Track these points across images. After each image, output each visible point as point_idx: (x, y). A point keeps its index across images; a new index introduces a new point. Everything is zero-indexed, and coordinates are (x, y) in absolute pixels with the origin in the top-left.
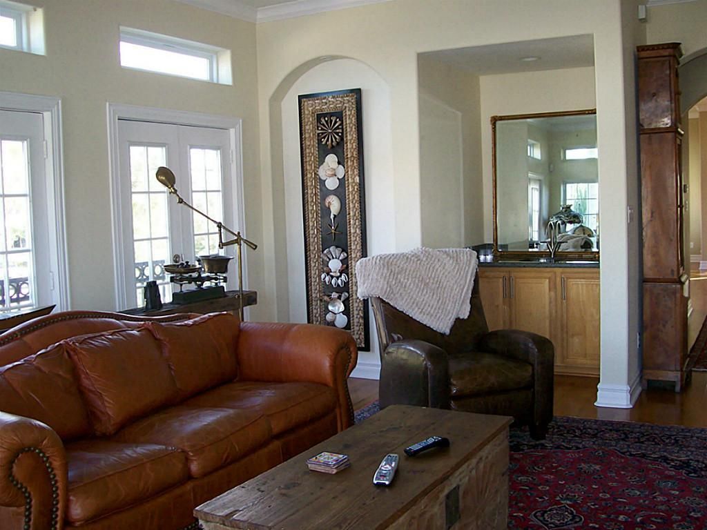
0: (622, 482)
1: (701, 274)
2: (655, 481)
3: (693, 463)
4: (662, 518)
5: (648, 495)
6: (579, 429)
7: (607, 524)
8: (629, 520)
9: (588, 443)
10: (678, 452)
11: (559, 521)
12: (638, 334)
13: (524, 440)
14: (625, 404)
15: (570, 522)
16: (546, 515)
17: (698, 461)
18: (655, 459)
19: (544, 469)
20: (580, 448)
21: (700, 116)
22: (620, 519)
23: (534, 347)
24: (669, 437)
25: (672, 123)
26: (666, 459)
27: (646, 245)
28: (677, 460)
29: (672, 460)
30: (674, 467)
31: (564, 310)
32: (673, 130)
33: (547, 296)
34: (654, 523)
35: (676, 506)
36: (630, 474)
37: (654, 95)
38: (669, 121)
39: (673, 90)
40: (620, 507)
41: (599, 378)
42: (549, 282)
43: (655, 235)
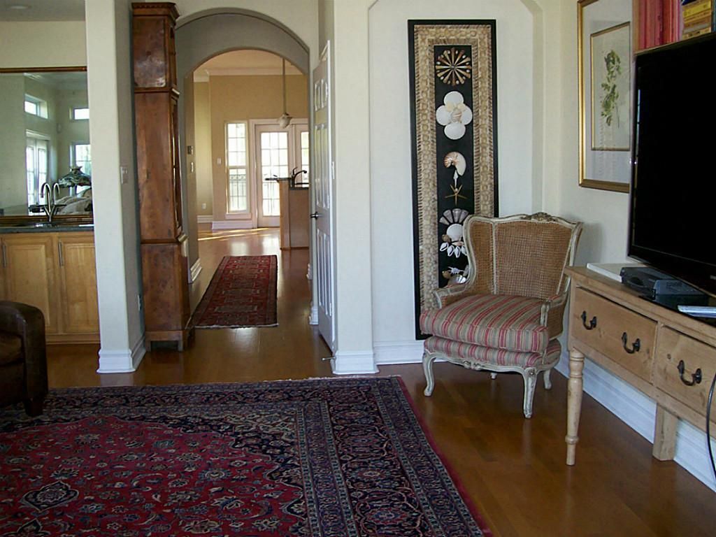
0: (120, 449)
1: (213, 234)
2: (152, 443)
3: (191, 420)
4: (157, 478)
5: (146, 458)
6: (78, 398)
7: (103, 493)
8: (126, 485)
9: (88, 413)
10: (177, 411)
11: (52, 499)
12: (138, 297)
13: (19, 418)
14: (128, 368)
15: (64, 499)
16: (38, 495)
17: (195, 417)
18: (155, 420)
19: (39, 446)
20: (79, 419)
21: (210, 79)
22: (116, 487)
23: (22, 318)
24: (169, 397)
25: (166, 83)
26: (165, 419)
27: (143, 206)
28: (175, 419)
29: (171, 419)
30: (173, 426)
31: (63, 277)
32: (168, 90)
33: (44, 264)
34: (149, 484)
35: (172, 465)
36: (129, 439)
37: (149, 53)
38: (164, 81)
39: (167, 51)
40: (117, 475)
41: (100, 344)
42: (46, 247)
43: (151, 195)
